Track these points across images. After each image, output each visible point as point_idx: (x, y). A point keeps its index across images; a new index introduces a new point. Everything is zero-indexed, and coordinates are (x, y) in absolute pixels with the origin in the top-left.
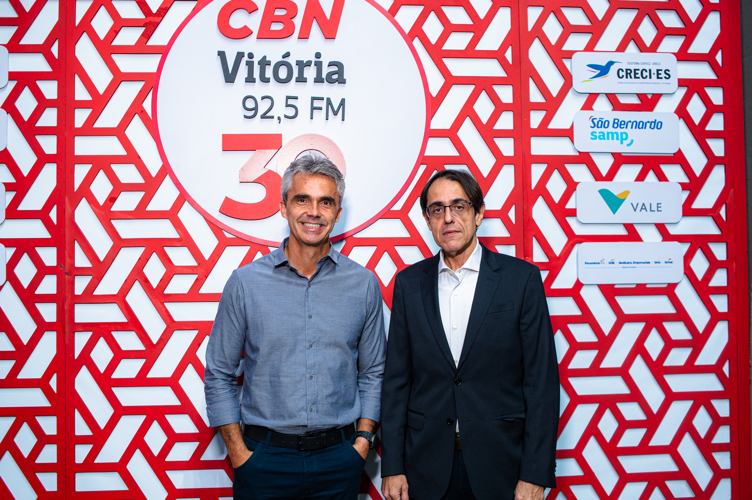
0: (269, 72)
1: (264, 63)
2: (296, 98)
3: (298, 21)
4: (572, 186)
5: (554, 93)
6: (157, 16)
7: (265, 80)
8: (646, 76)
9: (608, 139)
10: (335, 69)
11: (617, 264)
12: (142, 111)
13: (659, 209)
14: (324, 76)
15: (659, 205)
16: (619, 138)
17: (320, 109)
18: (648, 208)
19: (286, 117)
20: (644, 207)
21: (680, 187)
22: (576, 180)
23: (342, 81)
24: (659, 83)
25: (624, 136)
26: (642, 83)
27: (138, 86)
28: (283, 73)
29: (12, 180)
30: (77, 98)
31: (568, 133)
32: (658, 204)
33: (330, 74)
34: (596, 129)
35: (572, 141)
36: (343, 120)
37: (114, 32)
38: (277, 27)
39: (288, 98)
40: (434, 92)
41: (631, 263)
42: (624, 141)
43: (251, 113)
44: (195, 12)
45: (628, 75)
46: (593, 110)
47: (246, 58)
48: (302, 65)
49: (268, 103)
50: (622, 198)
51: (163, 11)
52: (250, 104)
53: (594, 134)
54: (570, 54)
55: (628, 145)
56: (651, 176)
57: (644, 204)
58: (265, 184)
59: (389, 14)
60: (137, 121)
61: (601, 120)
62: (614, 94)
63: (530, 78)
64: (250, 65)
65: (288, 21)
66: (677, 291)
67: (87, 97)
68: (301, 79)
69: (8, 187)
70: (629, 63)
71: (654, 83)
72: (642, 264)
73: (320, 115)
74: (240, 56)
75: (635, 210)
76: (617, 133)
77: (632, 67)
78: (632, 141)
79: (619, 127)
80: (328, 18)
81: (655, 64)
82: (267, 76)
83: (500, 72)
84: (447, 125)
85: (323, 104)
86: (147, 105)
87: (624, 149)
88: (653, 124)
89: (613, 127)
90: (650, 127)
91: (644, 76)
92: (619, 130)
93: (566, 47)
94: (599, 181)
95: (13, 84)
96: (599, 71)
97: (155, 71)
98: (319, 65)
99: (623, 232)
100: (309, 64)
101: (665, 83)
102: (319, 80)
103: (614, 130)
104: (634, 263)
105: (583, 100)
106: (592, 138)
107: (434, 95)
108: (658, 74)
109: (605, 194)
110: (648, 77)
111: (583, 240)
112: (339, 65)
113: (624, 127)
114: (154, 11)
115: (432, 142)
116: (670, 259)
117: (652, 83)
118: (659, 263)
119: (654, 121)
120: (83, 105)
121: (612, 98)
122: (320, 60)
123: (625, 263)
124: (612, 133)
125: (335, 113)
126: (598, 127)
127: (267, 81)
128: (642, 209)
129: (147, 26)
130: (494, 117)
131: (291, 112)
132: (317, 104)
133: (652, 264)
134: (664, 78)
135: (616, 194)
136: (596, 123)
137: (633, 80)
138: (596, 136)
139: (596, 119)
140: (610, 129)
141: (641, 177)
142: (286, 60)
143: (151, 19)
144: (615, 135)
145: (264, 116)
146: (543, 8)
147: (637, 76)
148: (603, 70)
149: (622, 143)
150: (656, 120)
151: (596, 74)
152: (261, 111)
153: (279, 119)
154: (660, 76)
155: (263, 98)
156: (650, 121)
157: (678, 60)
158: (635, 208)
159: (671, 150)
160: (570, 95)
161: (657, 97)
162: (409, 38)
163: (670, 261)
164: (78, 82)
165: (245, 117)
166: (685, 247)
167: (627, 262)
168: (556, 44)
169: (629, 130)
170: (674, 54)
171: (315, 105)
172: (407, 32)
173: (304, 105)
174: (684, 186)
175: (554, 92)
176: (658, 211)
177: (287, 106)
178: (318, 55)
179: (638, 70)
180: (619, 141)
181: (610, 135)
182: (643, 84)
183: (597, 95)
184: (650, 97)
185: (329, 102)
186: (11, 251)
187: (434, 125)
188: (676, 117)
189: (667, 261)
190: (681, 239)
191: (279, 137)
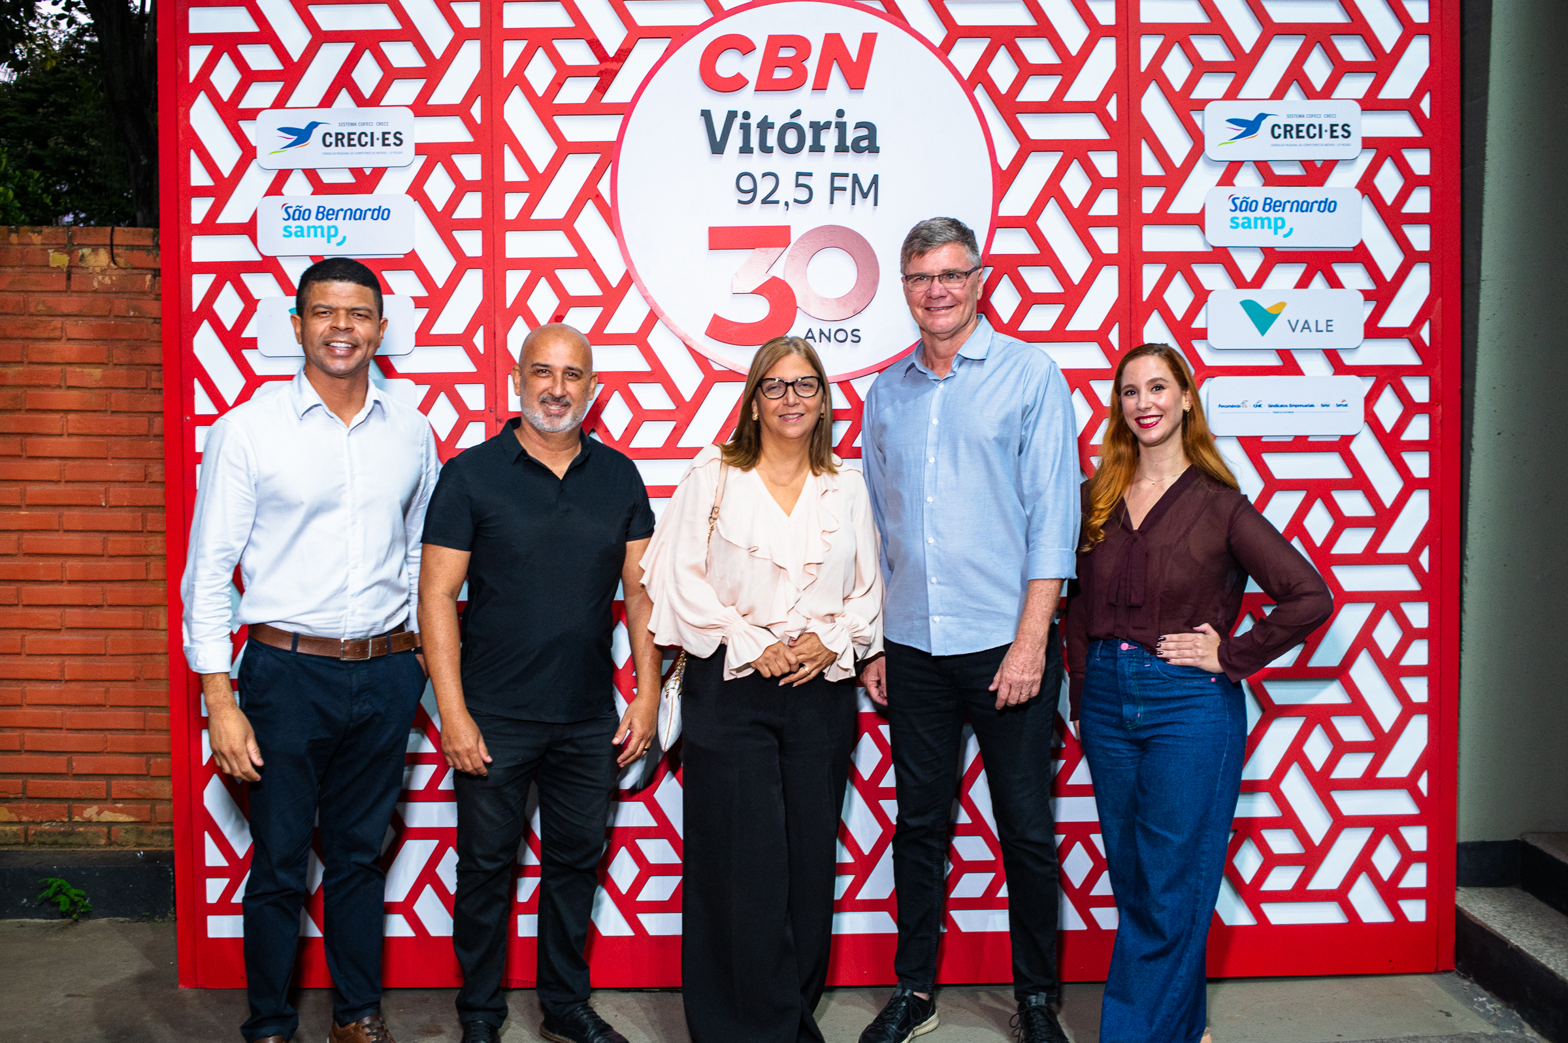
0: (772, 139)
1: (765, 125)
2: (810, 175)
3: (812, 65)
4: (1201, 296)
5: (1178, 162)
6: (616, 61)
7: (766, 149)
8: (1315, 135)
9: (1256, 227)
10: (864, 132)
11: (1265, 407)
12: (597, 196)
13: (1330, 328)
14: (849, 143)
15: (1329, 323)
16: (1273, 225)
17: (844, 189)
18: (1313, 327)
19: (796, 201)
20: (1306, 326)
21: (1361, 297)
22: (1207, 287)
23: (874, 149)
24: (1333, 145)
25: (1280, 223)
26: (1307, 145)
27: (592, 160)
28: (791, 140)
29: (422, 292)
30: (508, 178)
31: (1197, 220)
32: (1328, 321)
33: (857, 141)
34: (1238, 213)
35: (1203, 230)
36: (876, 204)
37: (556, 85)
38: (781, 74)
39: (799, 174)
40: (1004, 163)
41: (1286, 406)
42: (1279, 230)
43: (748, 197)
44: (668, 53)
45: (1288, 134)
46: (1234, 185)
47: (739, 120)
48: (817, 128)
49: (771, 182)
50: (1274, 312)
51: (623, 54)
52: (746, 184)
53: (1236, 220)
54: (1201, 105)
55: (1285, 236)
56: (1318, 281)
57: (1306, 322)
58: (768, 296)
59: (940, 51)
60: (590, 208)
61: (1245, 200)
62: (1266, 161)
63: (1143, 140)
64: (746, 128)
65: (797, 66)
66: (1354, 447)
67: (521, 177)
68: (817, 148)
69: (419, 302)
70: (1289, 116)
71: (1326, 145)
72: (1302, 408)
73: (843, 199)
74: (732, 115)
75: (1294, 330)
76: (1268, 219)
77: (1294, 122)
78: (1291, 230)
79: (1272, 210)
80: (855, 59)
81: (1328, 116)
82: (769, 144)
83: (1099, 133)
84: (1022, 210)
85: (848, 183)
86: (604, 187)
87: (1278, 242)
88: (1323, 204)
89: (1264, 209)
90: (1319, 210)
91: (1312, 135)
92: (1272, 214)
93: (1197, 94)
94: (1241, 288)
95: (422, 159)
96: (1245, 129)
97: (614, 139)
98: (841, 127)
99: (1274, 361)
100: (827, 125)
101: (1343, 145)
102: (841, 148)
103: (1264, 215)
104: (1291, 406)
105: (1219, 172)
106: (1231, 227)
107: (1004, 167)
108: (1332, 131)
109: (1250, 307)
110: (1317, 136)
111: (1217, 373)
112: (871, 127)
113: (1279, 210)
114: (611, 54)
115: (1000, 234)
116: (1344, 401)
117: (1322, 145)
118: (1328, 406)
119: (1324, 200)
120: (516, 187)
121: (1263, 168)
122: (844, 120)
123: (1277, 406)
124: (1262, 220)
125: (865, 195)
126: (1241, 210)
127: (769, 150)
128: (1303, 328)
129: (602, 75)
130: (1090, 198)
131: (803, 195)
132: (838, 183)
133: (1318, 408)
134: (1340, 137)
135: (1265, 307)
136: (1238, 205)
137: (1295, 141)
138: (1237, 224)
139: (1238, 198)
140: (1260, 213)
141: (1303, 283)
142: (795, 120)
143: (608, 65)
144: (1266, 222)
145: (765, 201)
146: (1163, 36)
147: (1301, 134)
148: (1250, 127)
149: (1276, 233)
150: (1327, 199)
151: (1239, 133)
152: (761, 194)
153: (787, 204)
154: (1335, 134)
155: (764, 175)
156: (1319, 201)
157: (1362, 110)
158: (1294, 327)
159: (1350, 243)
160: (1200, 165)
161: (1330, 165)
162: (968, 86)
163: (1344, 403)
164: (508, 155)
165: (740, 202)
166: (1367, 384)
167: (1280, 404)
168: (1181, 90)
169: (1286, 215)
170: (1357, 100)
171: (836, 185)
172: (966, 77)
173: (820, 185)
174: (1367, 295)
175: (1178, 160)
176: (1328, 331)
177: (798, 185)
178: (840, 113)
179: (1303, 125)
180: (1272, 230)
181: (1259, 222)
182: (1309, 147)
183: (1240, 164)
184: (1319, 165)
185: (856, 180)
186: (424, 390)
187: (1005, 210)
188: (1358, 193)
189: (1340, 403)
190: (1361, 371)
191: (787, 229)
